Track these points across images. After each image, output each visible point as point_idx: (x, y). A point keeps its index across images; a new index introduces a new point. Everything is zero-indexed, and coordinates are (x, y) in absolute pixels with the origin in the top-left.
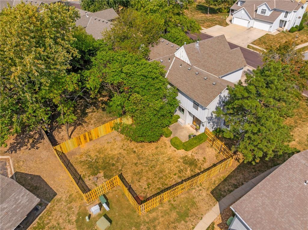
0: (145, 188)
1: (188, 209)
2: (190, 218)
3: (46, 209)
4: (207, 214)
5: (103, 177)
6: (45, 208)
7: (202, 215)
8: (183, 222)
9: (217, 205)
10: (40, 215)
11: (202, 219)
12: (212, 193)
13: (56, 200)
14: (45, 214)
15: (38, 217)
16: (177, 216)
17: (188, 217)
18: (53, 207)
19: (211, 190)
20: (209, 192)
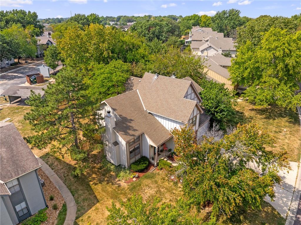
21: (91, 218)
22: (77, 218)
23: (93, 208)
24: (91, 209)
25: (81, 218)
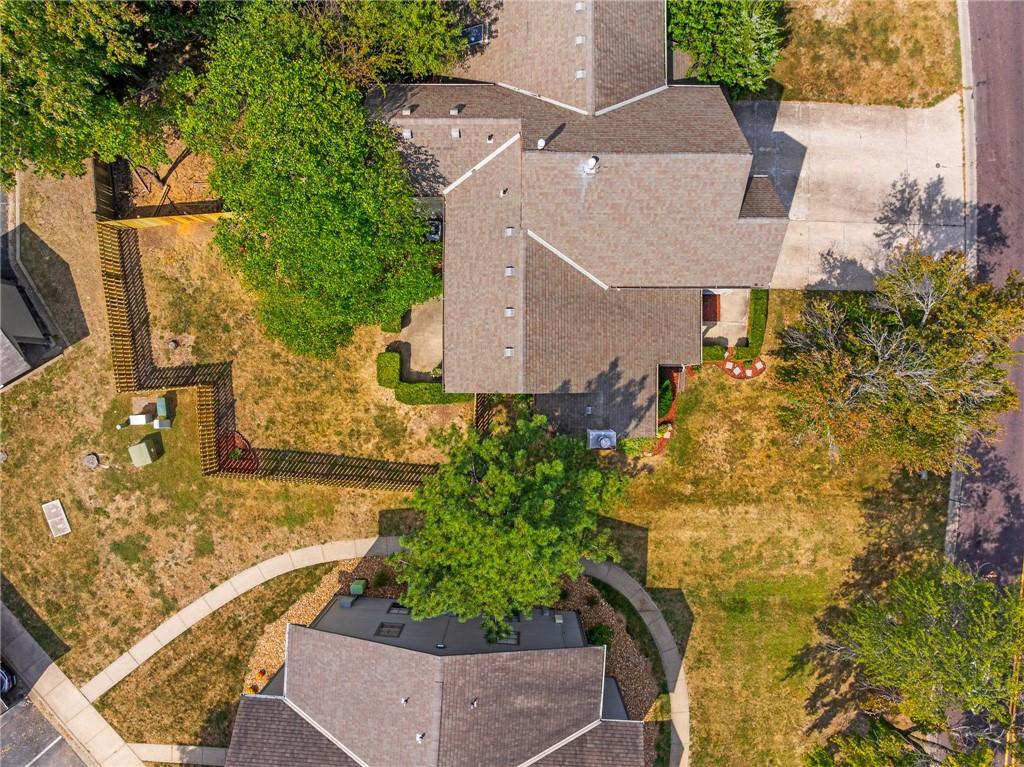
0: (259, 425)
1: (311, 515)
2: (303, 529)
3: (61, 356)
4: (338, 542)
5: (190, 350)
6: (62, 353)
7: (331, 538)
8: (285, 529)
9: (372, 541)
10: (49, 363)
11: (323, 544)
12: (382, 514)
13: (83, 347)
14: (58, 366)
15: (45, 366)
16: (283, 514)
17: (302, 526)
18: (76, 359)
19: (384, 507)
20: (377, 510)
21: (665, 564)
22: (643, 582)
23: (651, 547)
24: (649, 551)
25: (649, 578)
